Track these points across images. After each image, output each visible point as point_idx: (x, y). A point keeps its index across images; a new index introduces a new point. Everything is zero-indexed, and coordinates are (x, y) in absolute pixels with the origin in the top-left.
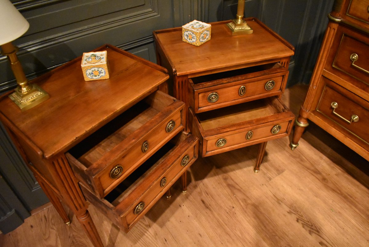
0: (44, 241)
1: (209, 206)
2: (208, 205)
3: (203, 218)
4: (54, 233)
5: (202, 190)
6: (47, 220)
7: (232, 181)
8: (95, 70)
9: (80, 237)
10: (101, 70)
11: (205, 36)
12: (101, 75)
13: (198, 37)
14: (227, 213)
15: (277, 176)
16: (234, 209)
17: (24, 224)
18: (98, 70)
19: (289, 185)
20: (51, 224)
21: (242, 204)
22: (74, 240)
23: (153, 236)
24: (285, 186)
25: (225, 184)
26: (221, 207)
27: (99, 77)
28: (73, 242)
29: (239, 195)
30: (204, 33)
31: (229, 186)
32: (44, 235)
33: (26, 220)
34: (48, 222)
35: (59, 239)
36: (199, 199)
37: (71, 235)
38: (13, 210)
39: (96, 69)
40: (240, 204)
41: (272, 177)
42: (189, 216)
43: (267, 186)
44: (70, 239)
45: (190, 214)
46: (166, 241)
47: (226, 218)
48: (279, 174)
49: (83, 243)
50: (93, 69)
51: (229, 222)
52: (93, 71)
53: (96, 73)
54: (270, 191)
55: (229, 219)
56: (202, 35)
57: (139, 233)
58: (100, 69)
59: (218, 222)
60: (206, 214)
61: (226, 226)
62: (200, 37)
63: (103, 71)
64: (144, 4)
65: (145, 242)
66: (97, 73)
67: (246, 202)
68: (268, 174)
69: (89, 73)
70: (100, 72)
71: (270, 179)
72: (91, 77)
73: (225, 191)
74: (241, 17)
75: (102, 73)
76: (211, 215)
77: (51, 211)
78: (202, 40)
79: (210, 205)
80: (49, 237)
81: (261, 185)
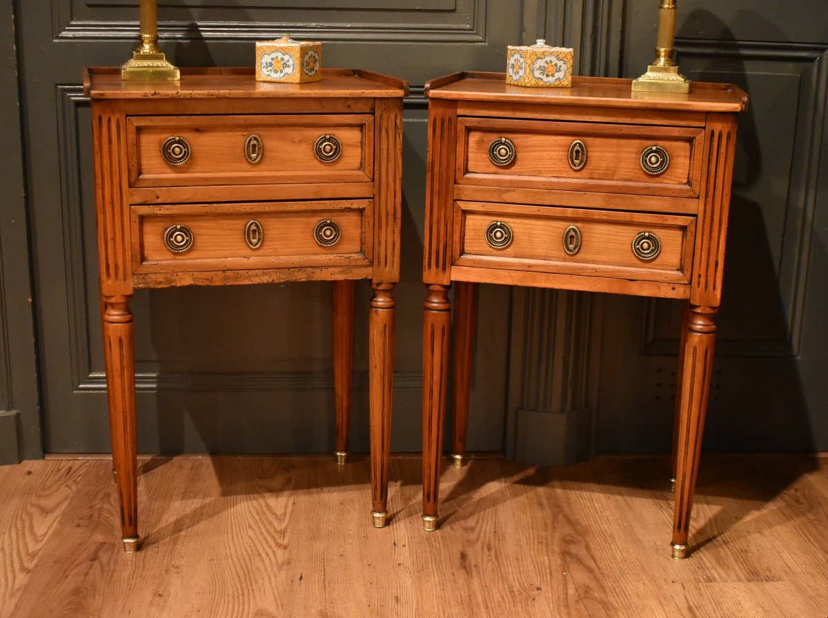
0: (33, 496)
1: (473, 568)
2: (473, 563)
3: (435, 579)
4: (65, 491)
5: (482, 539)
6: (70, 474)
7: (584, 551)
8: (277, 57)
9: (113, 514)
10: (288, 61)
11: (551, 69)
12: (287, 70)
13: (529, 61)
14: (512, 592)
15: (739, 580)
16: (539, 591)
17: (16, 466)
18: (282, 59)
19: (763, 607)
20: (72, 480)
21: (571, 591)
22: (96, 514)
23: (277, 563)
24: (746, 604)
25: (557, 549)
26: (504, 578)
27: (283, 74)
28: (92, 515)
29: (579, 576)
30: (548, 59)
31: (565, 554)
32: (43, 489)
33: (25, 462)
34: (68, 476)
35: (66, 503)
36: (456, 550)
37: (100, 506)
38: (14, 412)
39: (280, 55)
40: (566, 589)
41: (720, 576)
42: (400, 565)
43: (684, 588)
44: (89, 510)
45: (409, 563)
46: (301, 578)
47: (497, 597)
48: (750, 581)
49: (109, 524)
50: (274, 55)
51: (499, 605)
52: (273, 59)
53: (278, 65)
54: (686, 598)
55: (504, 601)
56: (541, 63)
57: (249, 550)
58: (286, 57)
59: (470, 596)
60: (452, 576)
61: (483, 609)
62: (533, 63)
63: (291, 63)
64: (453, 8)
65: (248, 564)
66: (280, 65)
67: (586, 592)
68: (713, 571)
69: (266, 63)
70: (285, 65)
71: (709, 580)
72: (267, 73)
73: (546, 558)
74: (665, 51)
75: (289, 66)
76: (461, 581)
77: (90, 465)
78: (541, 76)
79: (475, 566)
80: (50, 495)
81: (665, 580)
